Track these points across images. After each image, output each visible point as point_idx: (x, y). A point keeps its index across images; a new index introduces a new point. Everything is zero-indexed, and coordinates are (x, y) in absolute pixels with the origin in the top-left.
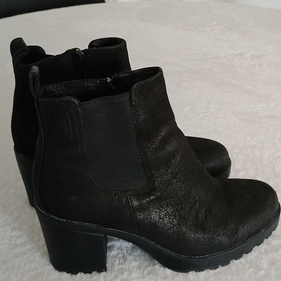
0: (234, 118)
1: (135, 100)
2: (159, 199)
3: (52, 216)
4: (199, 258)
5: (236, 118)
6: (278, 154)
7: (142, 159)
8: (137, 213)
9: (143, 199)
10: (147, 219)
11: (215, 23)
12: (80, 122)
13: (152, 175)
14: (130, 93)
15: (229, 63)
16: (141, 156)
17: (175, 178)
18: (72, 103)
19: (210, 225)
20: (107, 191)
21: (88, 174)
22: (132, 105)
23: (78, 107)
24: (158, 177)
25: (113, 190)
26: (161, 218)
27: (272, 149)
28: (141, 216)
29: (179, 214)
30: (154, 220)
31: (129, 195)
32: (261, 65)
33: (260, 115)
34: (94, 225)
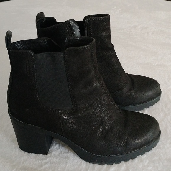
0: (138, 67)
2: (79, 118)
3: (16, 119)
5: (139, 67)
6: (169, 88)
8: (64, 124)
10: (70, 129)
11: (115, 7)
12: (34, 65)
13: (76, 103)
14: (64, 53)
15: (128, 32)
17: (90, 106)
21: (37, 97)
23: (33, 56)
24: (79, 105)
25: (51, 108)
27: (165, 85)
28: (66, 126)
31: (60, 112)
32: (148, 33)
33: (153, 64)
34: (39, 127)
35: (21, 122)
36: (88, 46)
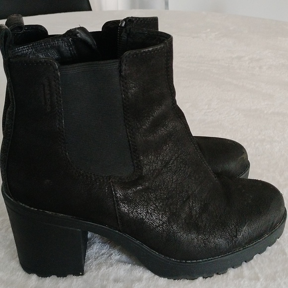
1: (125, 70)
2: (147, 190)
3: (21, 204)
4: (192, 263)
7: (129, 142)
8: (121, 204)
9: (129, 189)
10: (132, 213)
12: (59, 89)
13: (139, 161)
14: (120, 61)
16: (128, 137)
17: (165, 166)
18: (51, 65)
19: (206, 224)
20: (87, 176)
21: (66, 154)
22: (120, 75)
23: (57, 70)
24: (146, 165)
25: (94, 174)
26: (148, 213)
28: (125, 208)
29: (170, 209)
30: (140, 214)
31: (112, 181)
34: (70, 216)
35: (32, 208)
36: (164, 47)
